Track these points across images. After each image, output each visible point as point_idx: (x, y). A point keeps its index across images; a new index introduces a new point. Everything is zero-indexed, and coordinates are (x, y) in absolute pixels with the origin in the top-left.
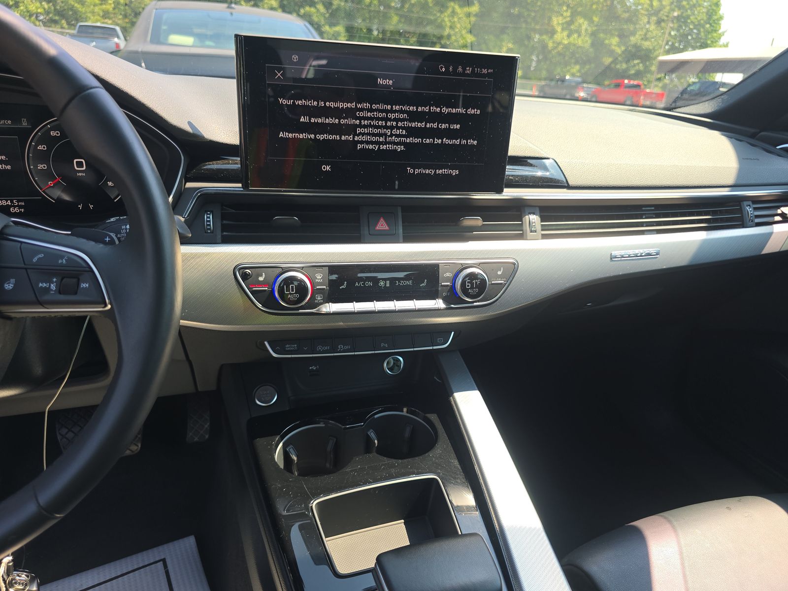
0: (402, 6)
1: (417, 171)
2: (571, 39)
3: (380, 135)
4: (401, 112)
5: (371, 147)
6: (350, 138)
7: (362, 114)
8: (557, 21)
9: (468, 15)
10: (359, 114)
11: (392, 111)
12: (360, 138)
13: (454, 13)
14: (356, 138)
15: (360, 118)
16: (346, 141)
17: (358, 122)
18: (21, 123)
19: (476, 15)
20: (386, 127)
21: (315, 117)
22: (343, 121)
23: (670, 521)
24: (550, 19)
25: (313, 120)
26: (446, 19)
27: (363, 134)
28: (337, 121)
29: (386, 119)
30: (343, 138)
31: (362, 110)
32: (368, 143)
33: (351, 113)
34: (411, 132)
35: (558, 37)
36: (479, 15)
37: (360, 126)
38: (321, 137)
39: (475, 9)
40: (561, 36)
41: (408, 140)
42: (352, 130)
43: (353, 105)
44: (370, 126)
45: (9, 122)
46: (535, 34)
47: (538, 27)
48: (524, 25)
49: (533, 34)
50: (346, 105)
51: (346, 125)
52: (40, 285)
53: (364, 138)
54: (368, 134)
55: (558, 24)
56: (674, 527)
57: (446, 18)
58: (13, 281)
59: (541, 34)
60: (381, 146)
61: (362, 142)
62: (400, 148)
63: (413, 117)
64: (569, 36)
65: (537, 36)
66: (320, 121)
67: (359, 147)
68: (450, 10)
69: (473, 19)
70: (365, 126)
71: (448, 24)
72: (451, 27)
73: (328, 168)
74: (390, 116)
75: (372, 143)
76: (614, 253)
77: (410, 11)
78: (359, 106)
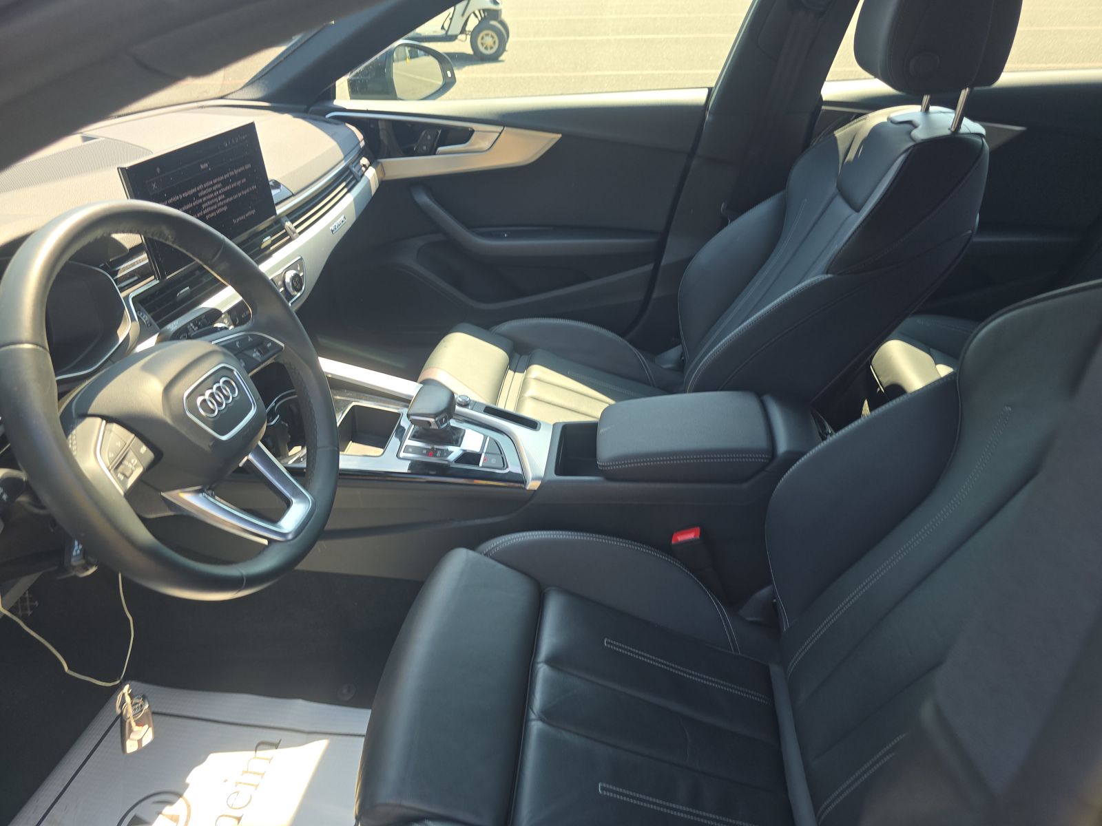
1: (238, 220)
3: (214, 204)
4: (218, 183)
5: (212, 215)
6: (201, 213)
7: (201, 194)
11: (214, 185)
12: (206, 211)
14: (204, 212)
17: (201, 200)
20: (215, 197)
23: (433, 367)
29: (213, 192)
33: (196, 195)
34: (228, 194)
37: (203, 203)
41: (227, 201)
43: (194, 191)
50: (192, 191)
56: (437, 368)
61: (207, 214)
62: (225, 208)
63: (225, 183)
70: (206, 201)
74: (215, 188)
76: (332, 228)
78: (198, 189)
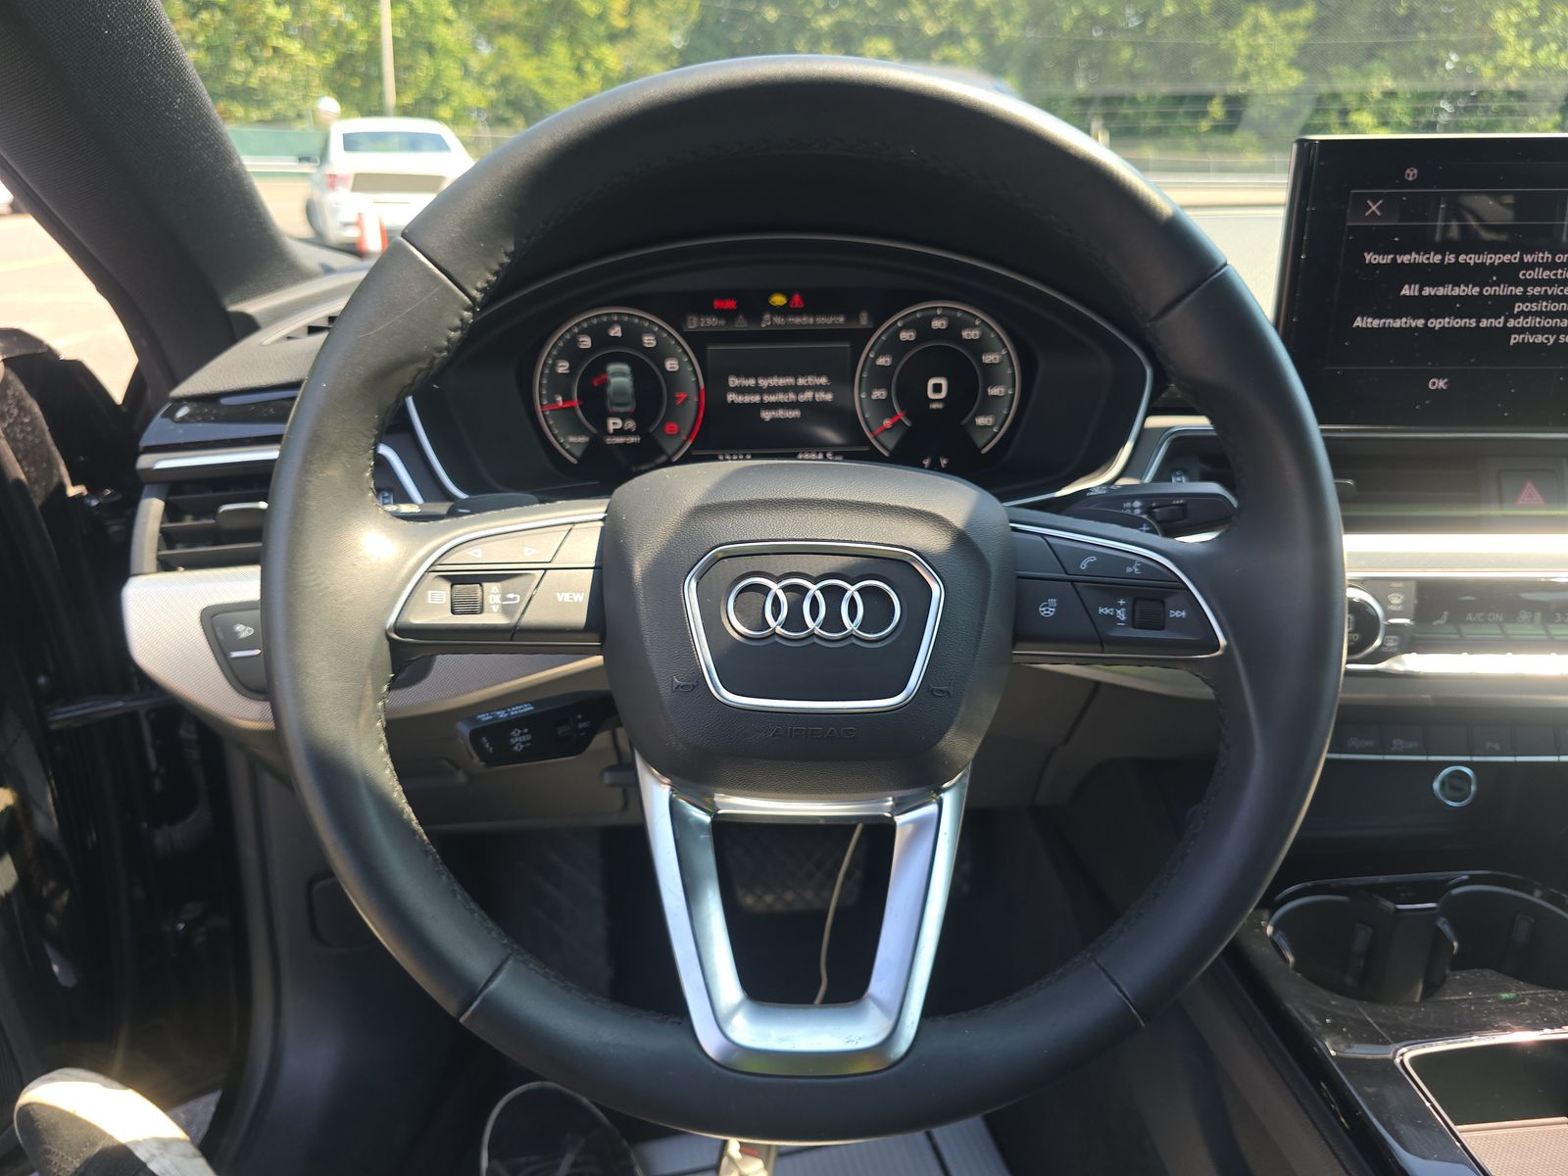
0: (1143, 25)
2: (1542, 54)
5: (1540, 339)
6: (1499, 323)
7: (1531, 275)
8: (1503, 20)
9: (1290, 28)
10: (1524, 275)
12: (1521, 322)
13: (1257, 28)
14: (1512, 323)
15: (1526, 283)
16: (1491, 329)
17: (1519, 291)
18: (858, 320)
19: (1308, 27)
21: (1433, 285)
22: (1488, 291)
24: (1487, 16)
25: (1427, 291)
26: (1240, 43)
27: (1526, 314)
28: (1476, 290)
30: (1484, 323)
31: (1532, 266)
32: (1534, 331)
33: (1508, 274)
35: (1506, 56)
36: (1319, 26)
37: (1524, 298)
38: (1436, 324)
39: (1306, 14)
40: (1515, 52)
42: (1503, 306)
43: (1515, 258)
44: (1545, 297)
45: (842, 319)
46: (1448, 52)
47: (1454, 38)
48: (1422, 36)
49: (1442, 54)
50: (1497, 259)
51: (1494, 297)
52: (1101, 610)
53: (1530, 322)
54: (1539, 314)
55: (1510, 23)
57: (1239, 39)
58: (1053, 601)
59: (1462, 49)
60: (1561, 337)
61: (1521, 331)
64: (1533, 50)
65: (1454, 57)
66: (1441, 291)
67: (1515, 339)
68: (1247, 23)
69: (1300, 36)
70: (1535, 299)
71: (1244, 50)
72: (1250, 58)
73: (1441, 384)
75: (1543, 331)
77: (1159, 32)
78: (1528, 258)
